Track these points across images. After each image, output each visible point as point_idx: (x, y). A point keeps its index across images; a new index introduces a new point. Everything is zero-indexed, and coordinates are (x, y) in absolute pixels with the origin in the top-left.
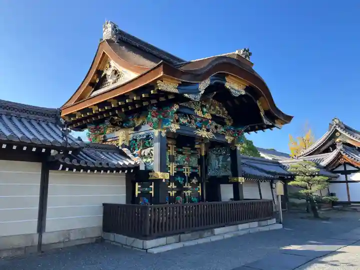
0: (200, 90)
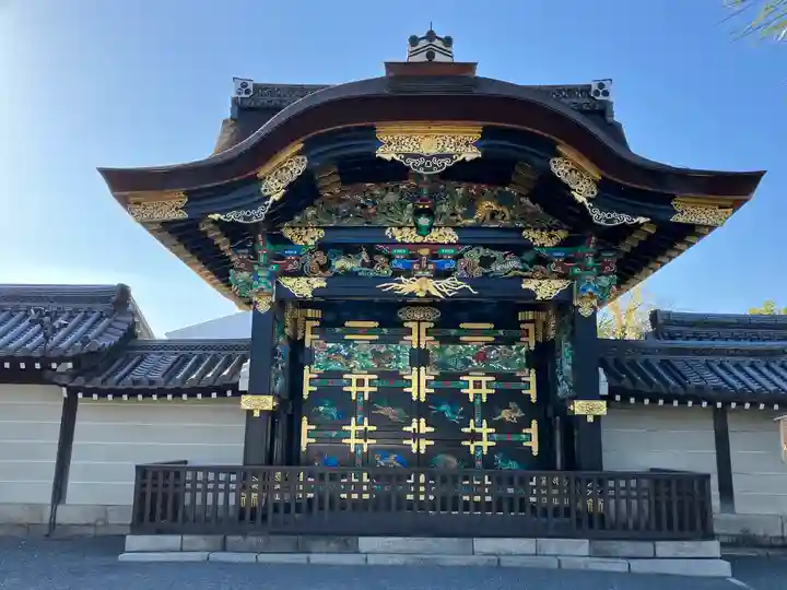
0: (267, 193)
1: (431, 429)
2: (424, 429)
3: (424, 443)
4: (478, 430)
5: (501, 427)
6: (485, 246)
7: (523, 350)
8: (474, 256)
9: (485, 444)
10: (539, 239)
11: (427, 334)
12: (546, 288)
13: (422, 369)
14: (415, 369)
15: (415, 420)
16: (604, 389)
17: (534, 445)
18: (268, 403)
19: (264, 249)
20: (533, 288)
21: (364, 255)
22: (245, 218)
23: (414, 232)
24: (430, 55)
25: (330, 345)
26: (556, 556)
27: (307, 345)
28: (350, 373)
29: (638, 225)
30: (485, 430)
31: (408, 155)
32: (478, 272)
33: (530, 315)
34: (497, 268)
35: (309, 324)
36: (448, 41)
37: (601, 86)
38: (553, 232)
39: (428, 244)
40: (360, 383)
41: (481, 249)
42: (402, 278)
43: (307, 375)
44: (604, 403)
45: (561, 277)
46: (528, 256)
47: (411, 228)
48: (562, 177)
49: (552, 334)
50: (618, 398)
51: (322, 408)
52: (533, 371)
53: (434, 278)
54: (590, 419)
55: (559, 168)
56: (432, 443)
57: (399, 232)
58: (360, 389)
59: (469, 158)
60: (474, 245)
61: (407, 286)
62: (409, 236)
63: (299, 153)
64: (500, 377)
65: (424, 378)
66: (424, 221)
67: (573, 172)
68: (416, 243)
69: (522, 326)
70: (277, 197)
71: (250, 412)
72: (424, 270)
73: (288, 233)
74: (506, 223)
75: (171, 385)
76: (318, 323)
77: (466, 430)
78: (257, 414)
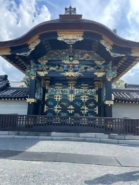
1: (74, 108)
2: (72, 108)
3: (72, 111)
4: (84, 108)
5: (89, 107)
6: (86, 65)
7: (95, 90)
8: (83, 67)
9: (86, 111)
10: (98, 63)
11: (73, 87)
12: (100, 75)
13: (72, 94)
14: (70, 94)
15: (70, 106)
16: (113, 99)
17: (97, 112)
18: (33, 100)
19: (33, 64)
20: (97, 74)
21: (57, 67)
22: (25, 55)
23: (69, 61)
24: (70, 13)
25: (52, 89)
26: (100, 138)
27: (46, 89)
28: (56, 95)
29: (122, 57)
30: (86, 108)
31: (65, 39)
32: (84, 71)
33: (97, 82)
34: (88, 70)
35: (47, 84)
36: (75, 9)
37: (115, 30)
38: (102, 61)
39: (72, 64)
40: (58, 97)
41: (85, 65)
42: (66, 72)
43: (46, 95)
44: (113, 102)
45: (103, 72)
46: (96, 67)
47: (68, 60)
48: (103, 44)
49: (102, 87)
50: (116, 101)
51: (49, 103)
52: (97, 95)
53: (73, 72)
54: (109, 105)
55: (103, 43)
56: (74, 111)
57: (65, 61)
58: (58, 99)
59: (80, 40)
60: (83, 64)
61: (67, 74)
62: (68, 62)
63: (38, 39)
64: (90, 96)
65: (72, 96)
66: (71, 59)
67: (106, 44)
68: (69, 64)
69: (95, 85)
70: (33, 49)
71: (29, 102)
72: (71, 70)
73: (40, 61)
74: (91, 59)
75: (13, 96)
76: (49, 84)
77: (82, 108)
78: (30, 103)
